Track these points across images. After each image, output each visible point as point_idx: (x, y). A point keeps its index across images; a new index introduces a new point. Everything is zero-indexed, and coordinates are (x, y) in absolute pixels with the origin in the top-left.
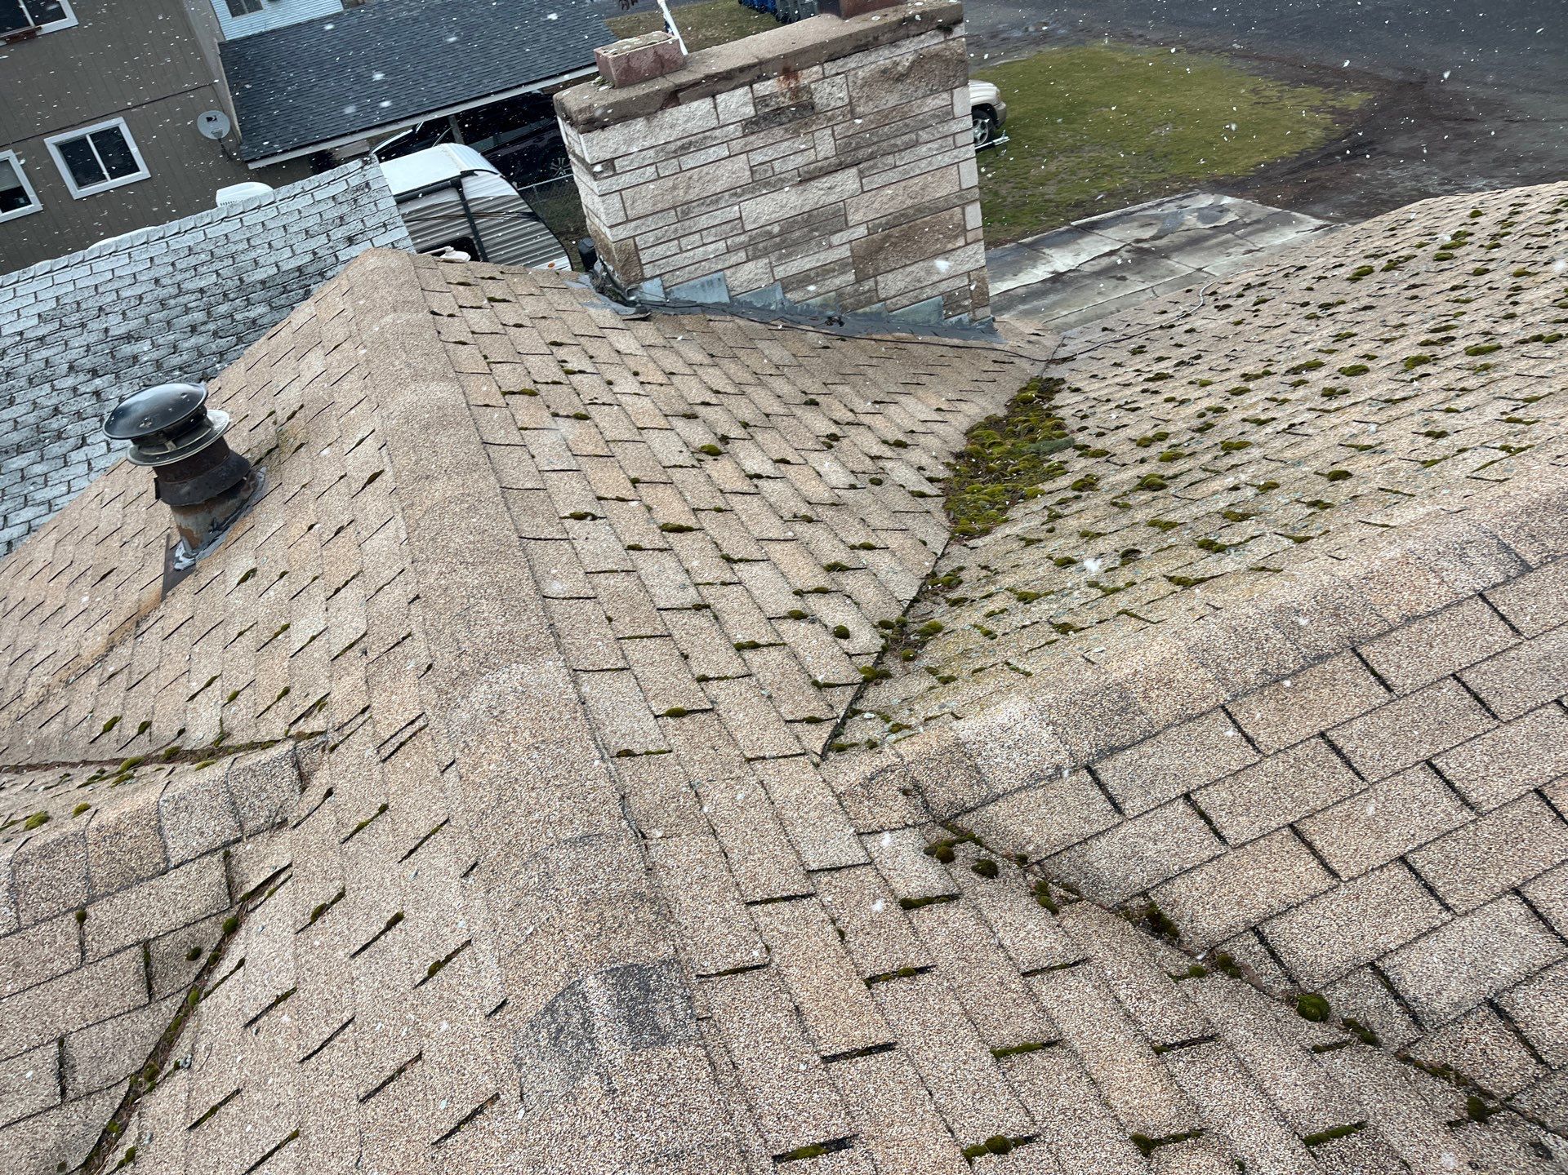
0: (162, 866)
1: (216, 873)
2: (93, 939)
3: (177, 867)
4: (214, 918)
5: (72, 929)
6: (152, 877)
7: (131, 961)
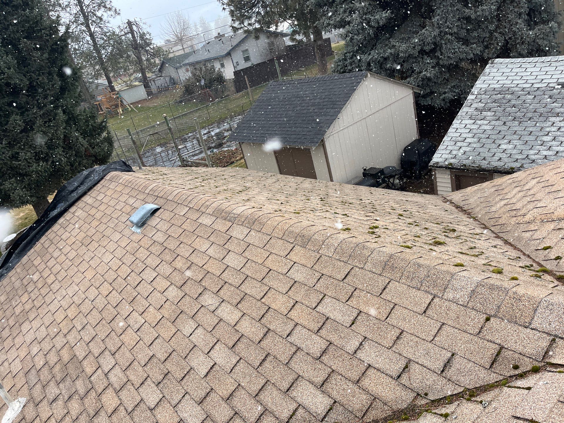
0: (527, 324)
1: (544, 344)
2: (486, 330)
3: (532, 329)
4: (532, 360)
5: (482, 320)
6: (521, 325)
7: (493, 349)
